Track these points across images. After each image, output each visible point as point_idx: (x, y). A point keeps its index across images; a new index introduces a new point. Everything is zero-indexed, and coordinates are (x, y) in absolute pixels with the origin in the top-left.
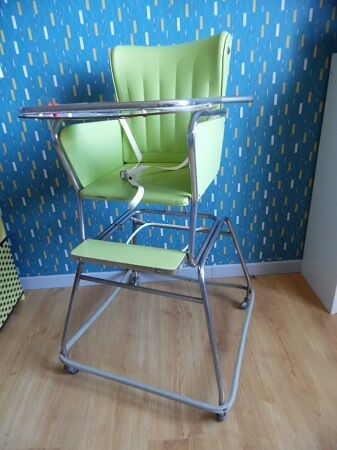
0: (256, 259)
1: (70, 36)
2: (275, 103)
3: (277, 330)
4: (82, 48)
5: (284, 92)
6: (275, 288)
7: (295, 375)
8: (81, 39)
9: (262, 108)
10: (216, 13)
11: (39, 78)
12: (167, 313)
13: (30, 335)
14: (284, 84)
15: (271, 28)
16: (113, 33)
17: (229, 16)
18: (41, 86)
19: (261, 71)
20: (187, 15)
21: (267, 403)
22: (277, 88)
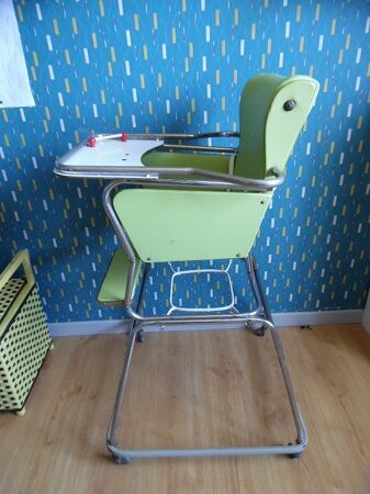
0: (312, 307)
1: (114, 59)
2: (348, 139)
3: (340, 396)
4: (128, 73)
5: (359, 126)
6: (333, 342)
7: (363, 453)
8: (127, 63)
9: (333, 144)
10: (287, 35)
11: (77, 107)
12: (215, 371)
13: (64, 395)
14: (361, 118)
15: (351, 54)
16: (165, 57)
17: (302, 39)
18: (79, 116)
19: (335, 102)
20: (253, 37)
21: (334, 488)
22: (352, 122)
